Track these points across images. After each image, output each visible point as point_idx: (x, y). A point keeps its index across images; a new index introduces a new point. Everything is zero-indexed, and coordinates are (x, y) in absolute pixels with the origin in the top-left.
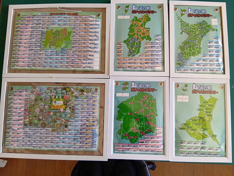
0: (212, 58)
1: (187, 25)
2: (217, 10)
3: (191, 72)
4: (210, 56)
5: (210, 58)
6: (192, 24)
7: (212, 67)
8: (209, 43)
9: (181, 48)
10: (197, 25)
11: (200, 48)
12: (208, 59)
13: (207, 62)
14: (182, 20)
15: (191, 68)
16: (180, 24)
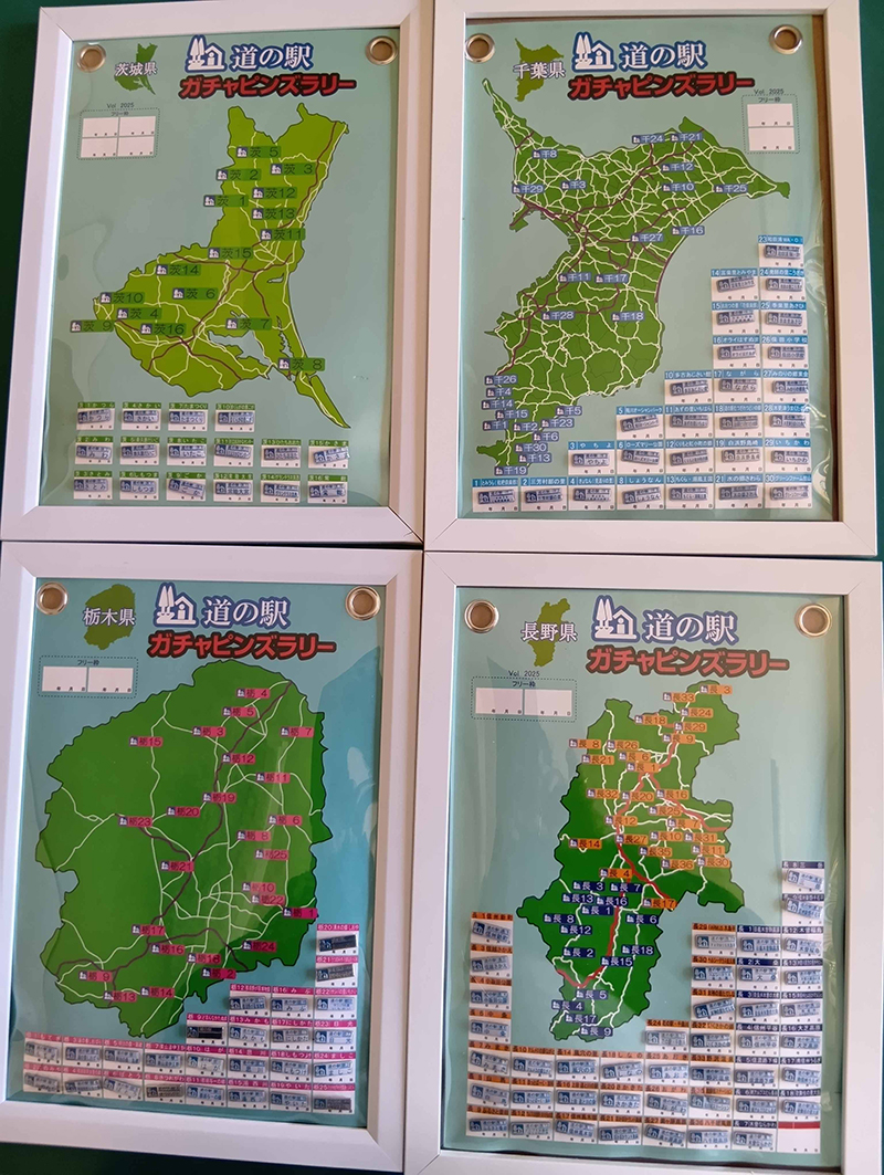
0: (739, 398)
1: (565, 159)
2: (790, 37)
3: (579, 506)
4: (727, 381)
5: (723, 398)
6: (600, 154)
7: (740, 467)
8: (723, 285)
9: (511, 332)
10: (635, 156)
11: (652, 328)
12: (712, 407)
13: (704, 433)
14: (523, 122)
15: (577, 479)
16: (510, 153)
